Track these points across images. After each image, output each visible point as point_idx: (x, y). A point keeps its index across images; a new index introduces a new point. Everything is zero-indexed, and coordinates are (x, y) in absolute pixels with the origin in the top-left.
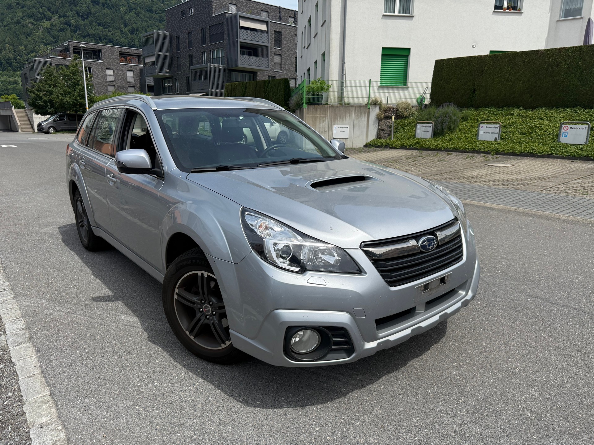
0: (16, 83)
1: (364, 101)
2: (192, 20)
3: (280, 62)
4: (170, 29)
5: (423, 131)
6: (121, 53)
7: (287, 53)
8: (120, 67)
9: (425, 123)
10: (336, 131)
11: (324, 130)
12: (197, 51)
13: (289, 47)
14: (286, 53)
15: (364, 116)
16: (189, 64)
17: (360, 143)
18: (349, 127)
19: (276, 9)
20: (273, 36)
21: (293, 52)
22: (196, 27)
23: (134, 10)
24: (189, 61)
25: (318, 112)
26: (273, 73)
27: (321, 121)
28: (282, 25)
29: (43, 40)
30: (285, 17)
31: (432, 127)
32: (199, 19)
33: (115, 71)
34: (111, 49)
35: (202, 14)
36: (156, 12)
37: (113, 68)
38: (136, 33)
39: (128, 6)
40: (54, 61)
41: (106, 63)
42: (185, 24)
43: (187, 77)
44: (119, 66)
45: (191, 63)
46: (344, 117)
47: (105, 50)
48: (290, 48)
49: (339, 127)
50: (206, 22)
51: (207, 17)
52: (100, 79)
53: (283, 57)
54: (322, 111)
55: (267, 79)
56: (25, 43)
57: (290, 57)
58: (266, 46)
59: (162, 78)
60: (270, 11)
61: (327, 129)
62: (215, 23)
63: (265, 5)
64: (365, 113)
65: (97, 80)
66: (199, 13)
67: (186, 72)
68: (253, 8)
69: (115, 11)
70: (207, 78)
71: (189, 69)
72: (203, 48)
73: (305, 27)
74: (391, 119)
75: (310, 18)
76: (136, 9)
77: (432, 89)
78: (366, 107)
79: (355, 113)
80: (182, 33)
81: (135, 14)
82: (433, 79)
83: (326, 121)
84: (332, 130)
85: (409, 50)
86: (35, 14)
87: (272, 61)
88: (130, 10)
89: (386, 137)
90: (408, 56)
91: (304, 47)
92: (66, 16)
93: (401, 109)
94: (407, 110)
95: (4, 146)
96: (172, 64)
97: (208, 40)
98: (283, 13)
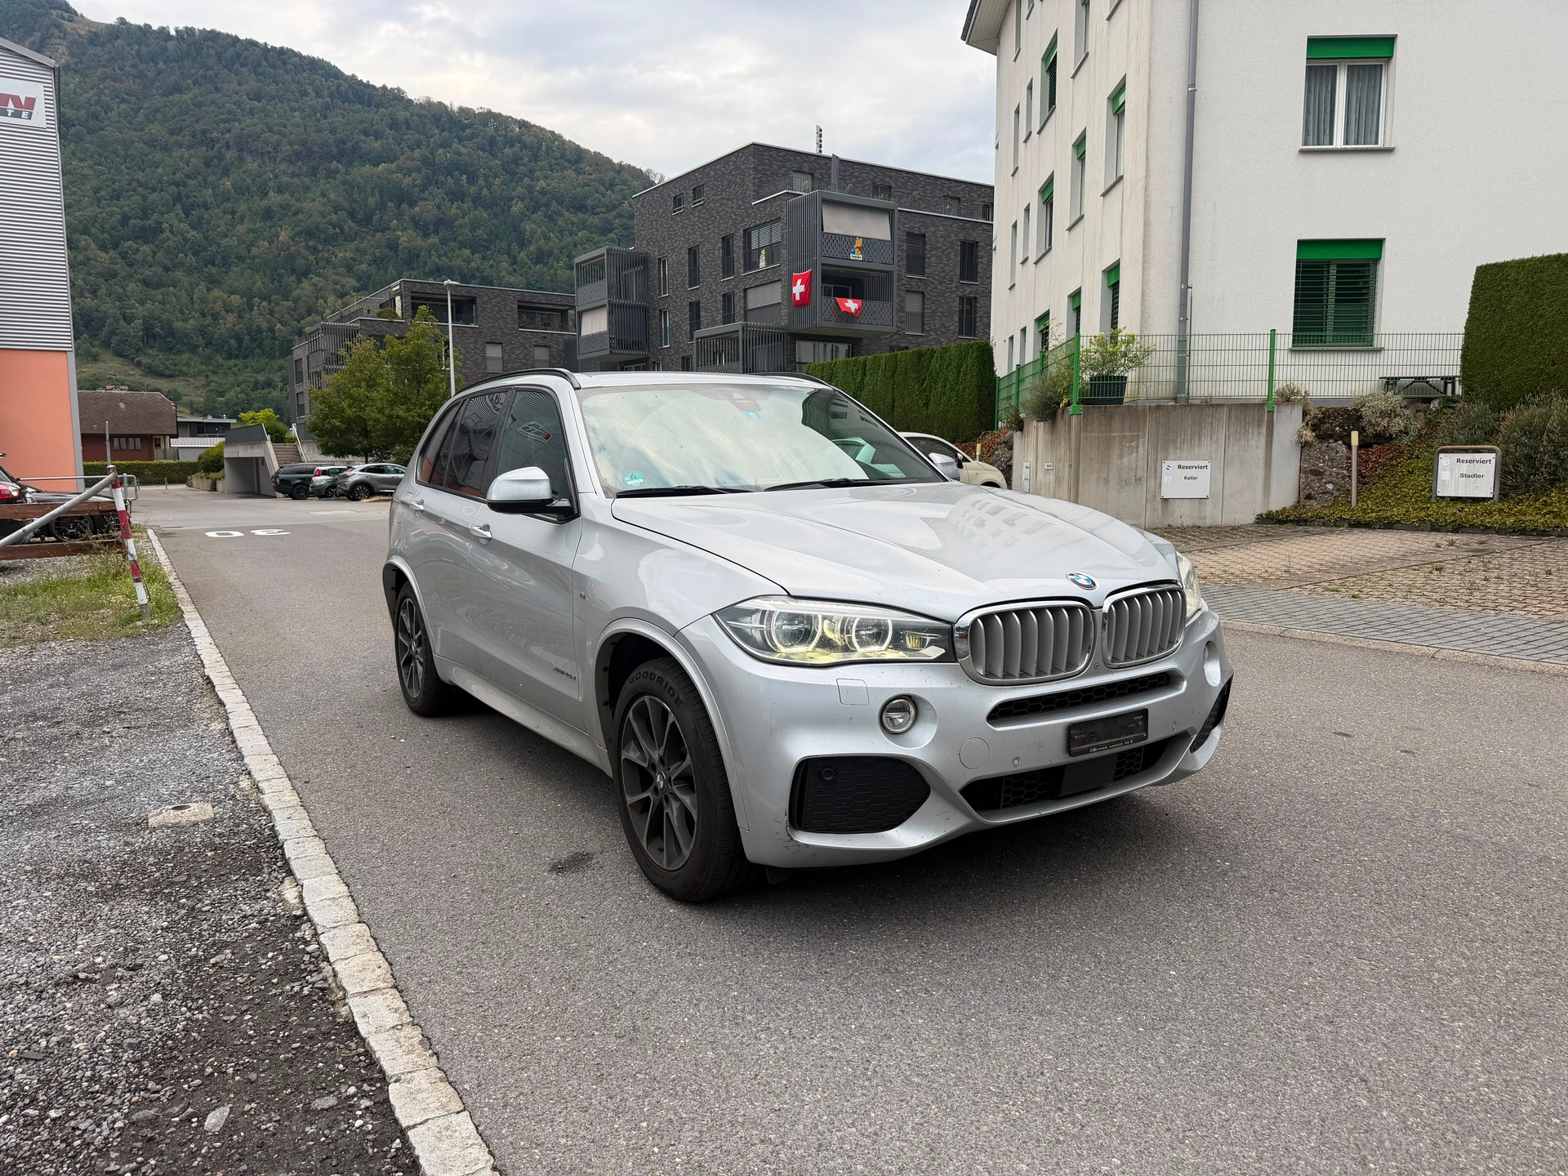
1: (1258, 391)
2: (699, 217)
3: (920, 310)
4: (644, 242)
5: (1462, 475)
6: (521, 304)
7: (939, 287)
8: (519, 338)
9: (1466, 451)
10: (1170, 478)
11: (1133, 474)
12: (711, 293)
13: (943, 271)
14: (936, 288)
15: (1256, 432)
16: (691, 325)
17: (1245, 513)
18: (1209, 465)
19: (909, 178)
20: (905, 248)
21: (954, 285)
22: (710, 234)
23: (543, 208)
24: (691, 317)
25: (1116, 424)
26: (902, 338)
27: (1125, 450)
28: (926, 218)
29: (336, 284)
30: (932, 198)
31: (1493, 461)
32: (718, 212)
33: (507, 348)
34: (498, 295)
35: (725, 201)
36: (593, 209)
37: (502, 341)
38: (545, 260)
39: (531, 199)
40: (366, 328)
41: (485, 331)
42: (682, 227)
43: (683, 358)
44: (516, 337)
45: (695, 324)
46: (1197, 439)
47: (486, 298)
48: (948, 274)
49: (1179, 467)
50: (735, 220)
51: (739, 207)
52: (469, 368)
53: (929, 299)
54: (1127, 424)
56: (295, 293)
57: (947, 297)
58: (886, 272)
59: (620, 363)
60: (896, 184)
61: (1140, 473)
62: (758, 222)
63: (883, 171)
64: (1260, 425)
65: (464, 371)
66: (718, 197)
67: (682, 345)
68: (853, 180)
69: (499, 212)
70: (738, 360)
71: (691, 338)
72: (726, 285)
73: (1027, 210)
74: (1340, 442)
75: (1050, 181)
76: (547, 205)
77: (1466, 350)
78: (1263, 409)
79: (1229, 426)
80: (673, 251)
81: (545, 216)
82: (1469, 321)
83: (1141, 450)
84: (1158, 476)
85: (1380, 242)
86: (321, 226)
87: (902, 309)
88: (535, 209)
89: (1328, 492)
90: (1377, 260)
91: (1021, 260)
92: (388, 228)
93: (1369, 413)
94: (1390, 414)
95: (258, 532)
96: (647, 328)
97: (739, 263)
98: (928, 188)
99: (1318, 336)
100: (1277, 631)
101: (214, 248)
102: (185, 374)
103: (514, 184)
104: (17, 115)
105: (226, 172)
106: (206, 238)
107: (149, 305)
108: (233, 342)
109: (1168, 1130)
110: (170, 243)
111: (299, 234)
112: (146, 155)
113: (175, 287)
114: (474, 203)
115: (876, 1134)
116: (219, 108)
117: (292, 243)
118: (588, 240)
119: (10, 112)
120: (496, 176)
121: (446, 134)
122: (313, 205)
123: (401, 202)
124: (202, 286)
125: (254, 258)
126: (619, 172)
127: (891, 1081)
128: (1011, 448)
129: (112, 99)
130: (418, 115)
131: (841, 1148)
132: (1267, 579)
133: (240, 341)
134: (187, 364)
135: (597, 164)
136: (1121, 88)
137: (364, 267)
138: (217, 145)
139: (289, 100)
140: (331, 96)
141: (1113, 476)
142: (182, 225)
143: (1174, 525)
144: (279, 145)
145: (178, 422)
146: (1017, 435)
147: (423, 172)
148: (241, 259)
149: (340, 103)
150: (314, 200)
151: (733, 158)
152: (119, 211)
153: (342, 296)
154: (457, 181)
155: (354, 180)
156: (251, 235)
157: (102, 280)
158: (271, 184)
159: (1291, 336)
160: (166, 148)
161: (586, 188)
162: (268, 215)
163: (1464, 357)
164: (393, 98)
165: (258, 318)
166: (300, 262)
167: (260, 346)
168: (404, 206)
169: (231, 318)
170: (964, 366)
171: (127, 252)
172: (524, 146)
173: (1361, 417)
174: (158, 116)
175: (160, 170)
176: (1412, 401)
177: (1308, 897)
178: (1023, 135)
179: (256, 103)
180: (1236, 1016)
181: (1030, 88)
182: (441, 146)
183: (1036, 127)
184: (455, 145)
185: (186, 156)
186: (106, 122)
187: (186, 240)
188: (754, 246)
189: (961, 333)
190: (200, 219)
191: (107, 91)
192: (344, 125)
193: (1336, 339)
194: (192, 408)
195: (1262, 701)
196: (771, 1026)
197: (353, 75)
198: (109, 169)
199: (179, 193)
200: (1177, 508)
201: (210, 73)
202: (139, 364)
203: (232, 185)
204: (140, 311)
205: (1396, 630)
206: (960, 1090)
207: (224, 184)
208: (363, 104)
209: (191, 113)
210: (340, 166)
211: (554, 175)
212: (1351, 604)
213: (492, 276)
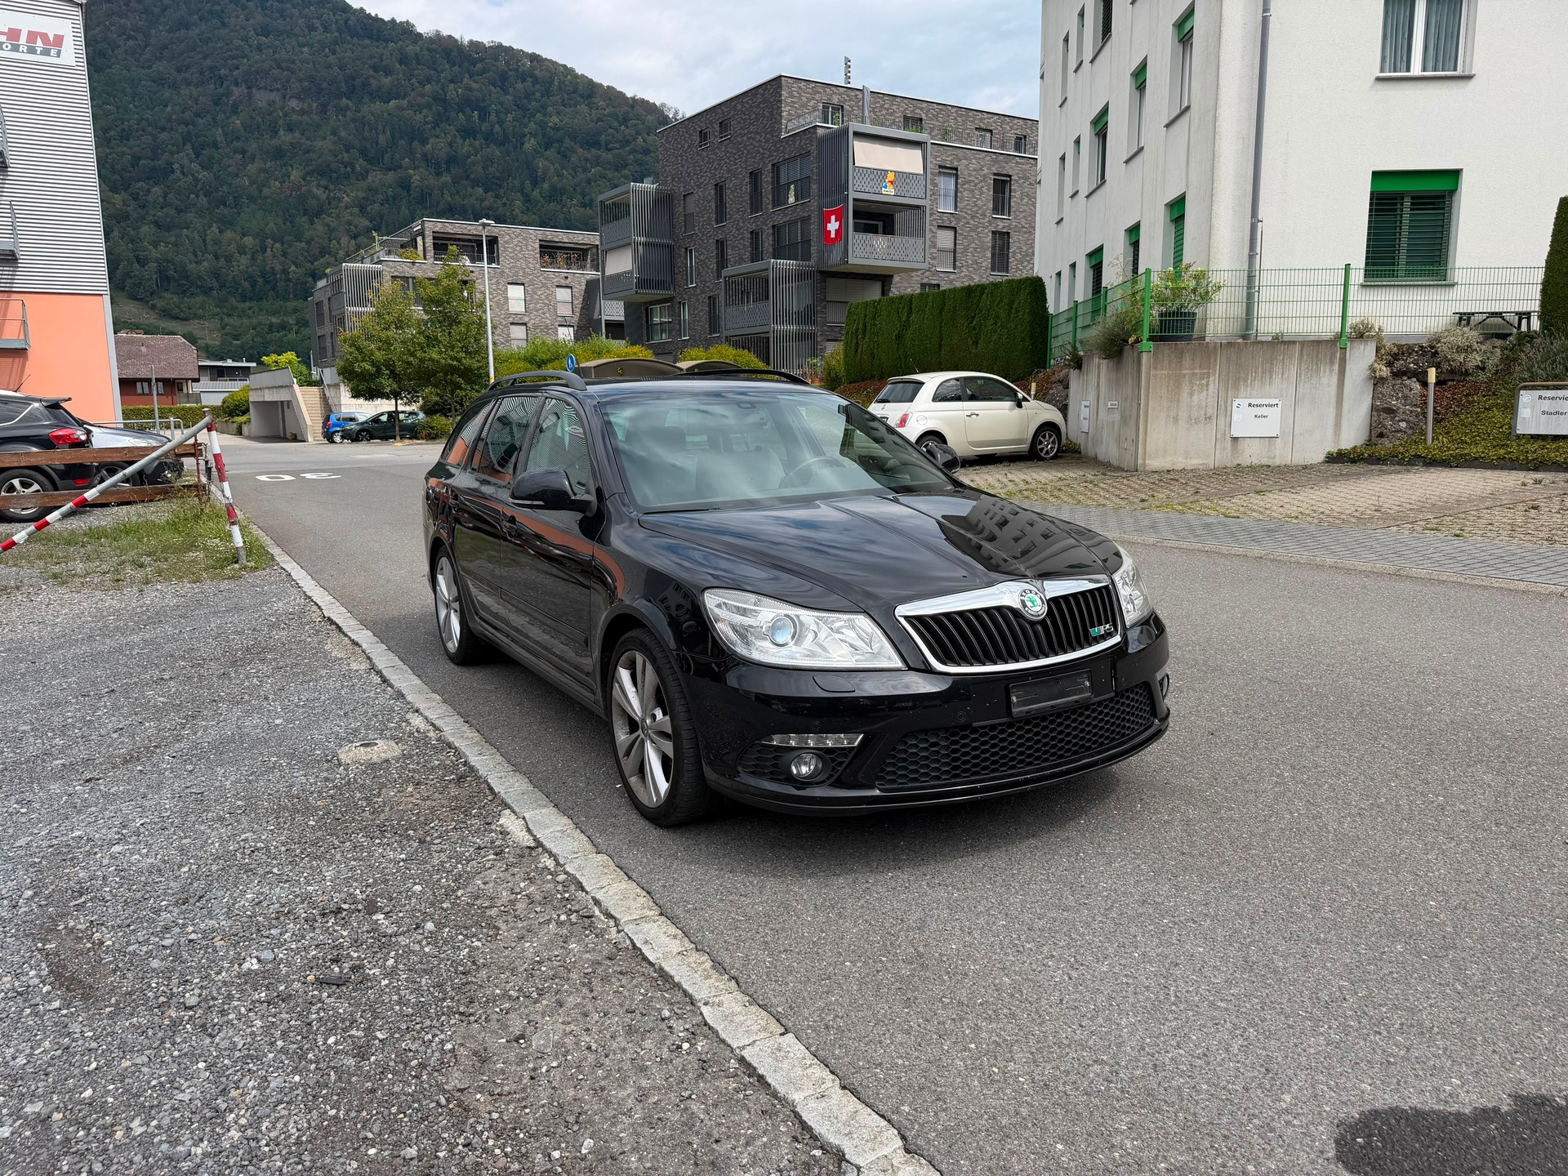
0: (284, 328)
1: (1331, 327)
2: (726, 152)
3: (951, 246)
4: (669, 178)
5: (1544, 413)
6: (543, 243)
7: (971, 222)
8: (541, 278)
9: (1547, 388)
10: (1241, 416)
11: (1203, 413)
12: (738, 230)
13: (976, 205)
14: (968, 223)
15: (1327, 370)
16: (717, 263)
17: (1314, 451)
18: (1280, 404)
19: (942, 110)
20: (938, 181)
21: (987, 220)
22: (737, 169)
23: (556, 145)
24: (717, 255)
25: (1187, 361)
26: (933, 275)
27: (1195, 387)
28: (959, 151)
29: (349, 225)
30: (964, 130)
32: (745, 147)
33: (529, 289)
34: (520, 235)
35: (753, 135)
36: (607, 145)
37: (524, 281)
39: (544, 136)
40: (388, 269)
41: (507, 271)
42: (709, 162)
43: (710, 297)
44: (537, 277)
45: (722, 263)
46: (1268, 377)
47: (508, 237)
48: (980, 208)
49: (1250, 405)
50: (764, 154)
51: (767, 141)
53: (962, 234)
54: (1198, 361)
55: (918, 291)
56: (308, 234)
57: (979, 233)
58: (918, 207)
59: (645, 303)
60: (927, 116)
61: (1211, 411)
62: (787, 156)
63: (914, 103)
64: (1332, 362)
66: (746, 131)
67: (708, 284)
68: (884, 112)
69: (511, 149)
70: (767, 298)
71: (719, 276)
72: (754, 222)
73: (1078, 142)
74: (1414, 379)
75: (1105, 111)
76: (560, 141)
77: (1546, 285)
78: (1336, 345)
79: (1300, 364)
80: (699, 187)
81: (559, 153)
82: (1550, 254)
83: (1211, 388)
84: (1228, 414)
85: (1455, 174)
86: (333, 166)
87: (934, 245)
88: (547, 146)
89: (1401, 431)
90: (1453, 192)
91: (1071, 194)
92: (400, 167)
93: (1445, 348)
94: (1467, 350)
95: (308, 476)
96: (672, 266)
97: (767, 199)
98: (959, 119)
99: (1389, 270)
100: (1392, 570)
101: (225, 188)
102: (201, 317)
103: (526, 120)
104: (46, 52)
105: (235, 110)
106: (217, 178)
107: (162, 247)
108: (247, 285)
109: (1494, 1051)
110: (181, 183)
111: (311, 173)
112: (155, 93)
113: (188, 228)
114: (486, 139)
115: (1205, 1055)
116: (227, 44)
117: (303, 183)
118: (602, 176)
119: (39, 50)
120: (508, 111)
121: (456, 68)
122: (324, 145)
123: (412, 139)
124: (214, 228)
125: (266, 198)
126: (632, 107)
127: (1197, 1006)
128: (1067, 387)
129: (119, 36)
130: (428, 50)
131: (1177, 1068)
132: (1361, 520)
133: (254, 284)
134: (202, 307)
135: (610, 99)
136: (1190, 13)
137: (376, 206)
138: (225, 83)
139: (297, 35)
140: (339, 30)
141: (1183, 415)
142: (193, 165)
143: (1244, 464)
144: (288, 82)
145: (199, 366)
146: (1073, 374)
147: (434, 108)
148: (252, 199)
149: (349, 38)
150: (325, 138)
151: (761, 90)
152: (129, 151)
153: (355, 237)
154: (469, 118)
155: (364, 117)
156: (262, 175)
157: (114, 222)
158: (281, 122)
159: (1362, 272)
160: (174, 86)
161: (600, 123)
162: (278, 154)
163: (1544, 292)
164: (405, 31)
165: (272, 259)
166: (312, 202)
167: (274, 288)
168: (416, 143)
169: (244, 260)
170: (1016, 303)
171: (138, 194)
172: (536, 81)
173: (1436, 353)
174: (166, 52)
175: (169, 109)
176: (1488, 337)
177: (1536, 831)
178: (1072, 64)
179: (264, 38)
180: (1514, 945)
181: (1082, 15)
182: (452, 81)
183: (1088, 54)
184: (466, 81)
185: (195, 94)
186: (113, 60)
187: (196, 180)
188: (783, 181)
189: (993, 269)
190: (211, 158)
191: (113, 28)
192: (354, 60)
193: (1410, 274)
194: (207, 351)
195: (1405, 639)
196: (1054, 953)
197: (361, 8)
198: (118, 108)
199: (188, 132)
200: (1246, 446)
201: (217, 8)
202: (153, 307)
203: (242, 124)
204: (154, 253)
205: (1514, 568)
206: (1271, 1015)
207: (233, 123)
208: (372, 38)
209: (198, 49)
210: (350, 104)
211: (567, 110)
212: (1457, 542)
213: (505, 215)
